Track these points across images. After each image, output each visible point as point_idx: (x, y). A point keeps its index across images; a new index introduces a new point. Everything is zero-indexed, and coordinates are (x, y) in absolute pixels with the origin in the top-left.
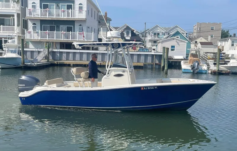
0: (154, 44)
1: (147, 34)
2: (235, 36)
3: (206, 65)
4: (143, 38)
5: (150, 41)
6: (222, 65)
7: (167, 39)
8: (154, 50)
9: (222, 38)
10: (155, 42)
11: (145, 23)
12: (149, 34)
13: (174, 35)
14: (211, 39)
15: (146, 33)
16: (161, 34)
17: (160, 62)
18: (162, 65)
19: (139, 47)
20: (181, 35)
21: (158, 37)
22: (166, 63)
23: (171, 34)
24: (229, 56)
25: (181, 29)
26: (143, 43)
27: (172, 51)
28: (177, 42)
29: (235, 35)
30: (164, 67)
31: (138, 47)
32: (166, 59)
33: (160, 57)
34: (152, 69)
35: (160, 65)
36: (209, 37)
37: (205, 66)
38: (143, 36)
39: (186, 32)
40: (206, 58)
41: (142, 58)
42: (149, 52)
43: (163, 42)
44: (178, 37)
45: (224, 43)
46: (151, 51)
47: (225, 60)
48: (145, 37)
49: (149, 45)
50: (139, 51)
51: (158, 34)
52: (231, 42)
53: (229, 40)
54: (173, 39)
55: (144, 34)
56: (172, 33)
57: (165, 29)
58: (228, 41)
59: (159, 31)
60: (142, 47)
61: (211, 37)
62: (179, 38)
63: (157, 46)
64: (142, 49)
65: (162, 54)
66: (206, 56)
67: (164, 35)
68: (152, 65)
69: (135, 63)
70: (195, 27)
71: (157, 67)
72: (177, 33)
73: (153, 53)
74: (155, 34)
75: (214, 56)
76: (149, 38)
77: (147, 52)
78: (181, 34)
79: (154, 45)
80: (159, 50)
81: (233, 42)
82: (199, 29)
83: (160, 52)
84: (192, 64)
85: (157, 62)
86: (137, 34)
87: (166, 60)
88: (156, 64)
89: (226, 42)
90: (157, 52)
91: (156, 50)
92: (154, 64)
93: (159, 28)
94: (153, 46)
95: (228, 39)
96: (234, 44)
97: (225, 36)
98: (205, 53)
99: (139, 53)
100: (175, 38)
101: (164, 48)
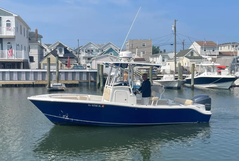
0: (88, 61)
1: (81, 51)
2: (165, 52)
3: (139, 80)
4: (77, 56)
5: (84, 58)
6: (155, 81)
7: (101, 56)
8: (89, 67)
9: (153, 54)
10: (89, 59)
11: (78, 40)
12: (83, 51)
13: (108, 52)
14: (143, 55)
15: (79, 50)
16: (94, 51)
17: (95, 79)
18: (98, 82)
19: (74, 65)
20: (115, 52)
21: (92, 54)
22: (101, 80)
23: (104, 51)
24: (161, 72)
25: (113, 45)
26: (78, 60)
27: (106, 68)
28: (111, 59)
29: (165, 50)
30: (99, 84)
31: (72, 64)
32: (101, 76)
33: (95, 74)
34: (88, 86)
35: (96, 82)
36: (142, 53)
37: (138, 82)
38: (76, 53)
39: (119, 49)
40: (139, 74)
41: (77, 76)
42: (83, 69)
43: (97, 59)
44: (112, 54)
45: (155, 59)
46: (85, 69)
47: (158, 75)
48: (79, 54)
49: (83, 62)
50: (73, 69)
51: (92, 51)
52: (162, 57)
53: (160, 55)
54: (107, 56)
55: (78, 51)
56: (106, 50)
57: (98, 45)
58: (159, 57)
59: (92, 48)
60: (77, 65)
61: (143, 53)
62: (113, 55)
63: (91, 63)
64: (76, 67)
65: (96, 71)
66: (140, 72)
67: (98, 52)
68: (88, 83)
69: (70, 81)
70: (127, 43)
71: (93, 84)
72: (111, 50)
73: (88, 71)
74: (89, 51)
75: (147, 72)
76: (83, 54)
77: (81, 69)
78: (114, 51)
79: (89, 63)
80: (94, 67)
81: (163, 58)
82: (131, 46)
83: (95, 69)
84: (126, 81)
85: (93, 79)
86: (70, 51)
87: (101, 78)
88: (91, 81)
89: (157, 58)
90: (92, 69)
91: (90, 67)
92: (90, 81)
93: (93, 45)
94: (87, 63)
95: (159, 55)
96: (165, 59)
97: (156, 52)
98: (138, 69)
99: (73, 71)
100: (109, 54)
101: (99, 65)
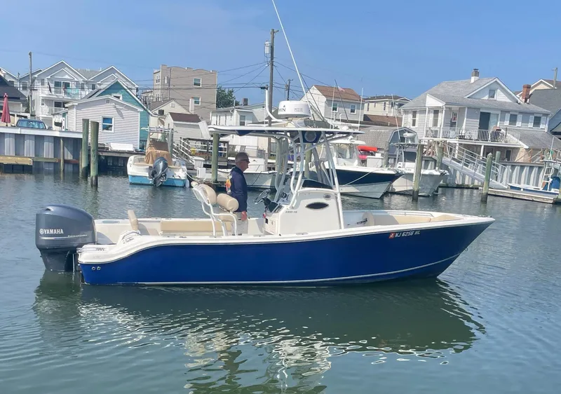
0: (56, 110)
1: (37, 84)
2: (247, 105)
3: (185, 168)
4: (26, 93)
5: (46, 101)
6: (223, 170)
7: (91, 99)
8: (58, 124)
9: (218, 106)
10: (58, 104)
11: (30, 54)
12: (43, 84)
13: (109, 90)
14: (195, 106)
15: (33, 81)
16: (72, 85)
17: (76, 153)
18: (83, 164)
19: (18, 116)
20: (126, 93)
21: (65, 93)
22: (93, 159)
23: (98, 87)
24: (236, 150)
25: (123, 77)
26: (27, 105)
27: (105, 131)
28: (117, 109)
29: (246, 100)
30: (88, 168)
31: (14, 115)
32: (93, 151)
33: (75, 144)
34: (56, 173)
35: (76, 165)
36: (192, 101)
37: (181, 170)
38: (25, 88)
39: (136, 86)
40: (186, 151)
41: (29, 146)
42: (44, 129)
43: (80, 107)
44: (118, 98)
45: (223, 118)
46: (50, 129)
47: (229, 158)
48: (31, 90)
49: (42, 111)
50: (17, 126)
51: (67, 85)
52: (239, 116)
53: (235, 112)
54: (108, 101)
55: (30, 81)
56: (105, 86)
57: (84, 72)
58: (231, 115)
59: (67, 77)
60: (26, 117)
61: (195, 102)
62: (121, 98)
63: (64, 115)
64: (25, 121)
65: (80, 136)
66: (187, 147)
67: (83, 88)
68: (56, 164)
69: (9, 158)
70: (157, 75)
71: (70, 168)
72: (116, 87)
73: (57, 134)
74: (57, 84)
75: (202, 148)
76: (41, 92)
77: (39, 129)
78: (125, 89)
79: (58, 114)
80: (72, 125)
81: (242, 117)
82: (166, 82)
83: (74, 130)
84: (152, 165)
85: (69, 157)
86: (8, 79)
87: (92, 153)
88: (66, 162)
89: (228, 117)
90: (67, 131)
91: (63, 125)
92: (62, 161)
93: (69, 70)
94: (54, 115)
95: (233, 111)
96: (246, 122)
97: (224, 102)
98: (184, 139)
99: (18, 131)
100: (111, 97)
101: (86, 122)
